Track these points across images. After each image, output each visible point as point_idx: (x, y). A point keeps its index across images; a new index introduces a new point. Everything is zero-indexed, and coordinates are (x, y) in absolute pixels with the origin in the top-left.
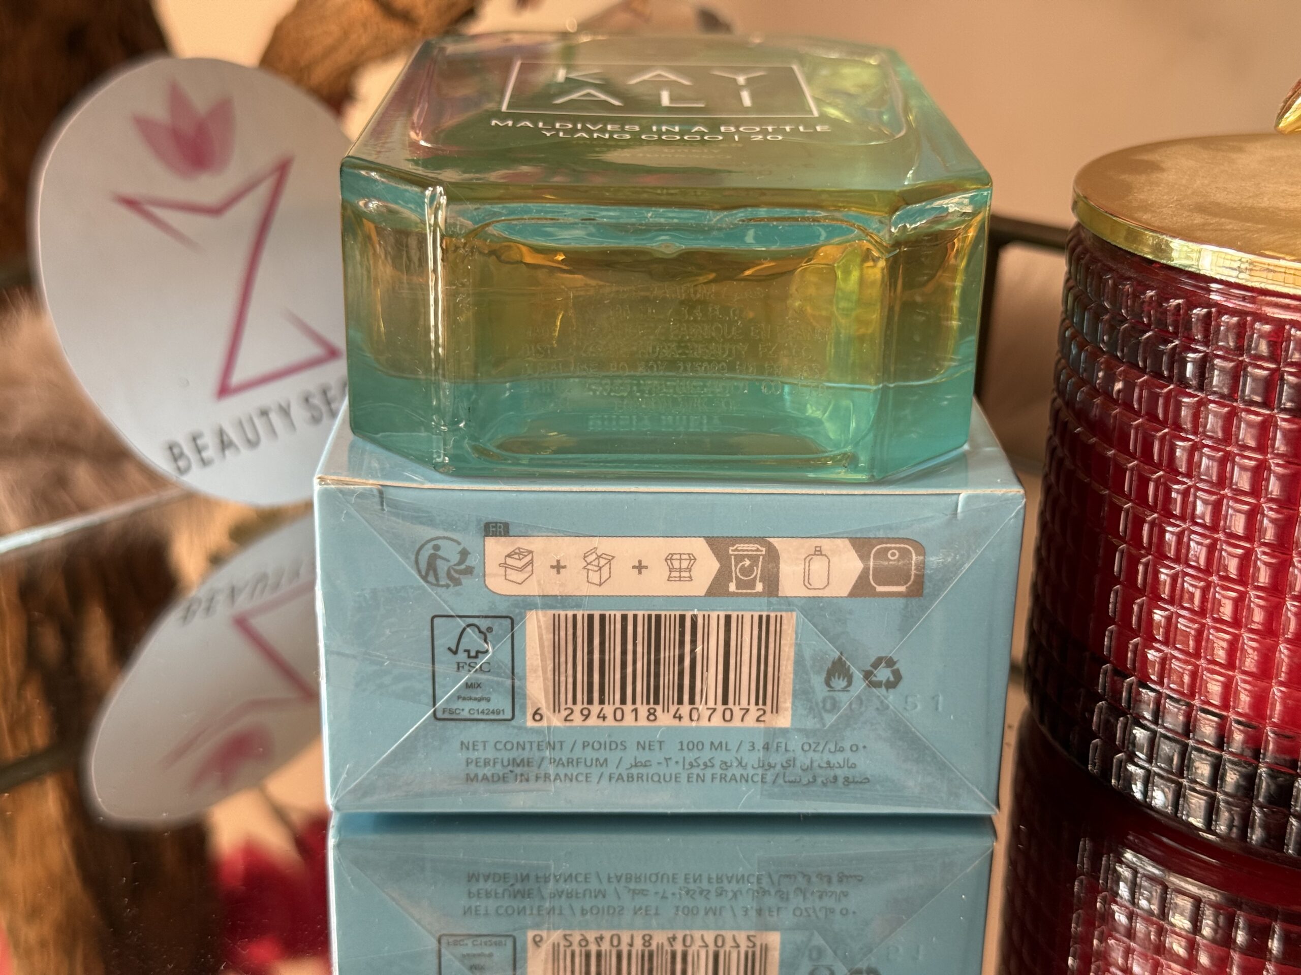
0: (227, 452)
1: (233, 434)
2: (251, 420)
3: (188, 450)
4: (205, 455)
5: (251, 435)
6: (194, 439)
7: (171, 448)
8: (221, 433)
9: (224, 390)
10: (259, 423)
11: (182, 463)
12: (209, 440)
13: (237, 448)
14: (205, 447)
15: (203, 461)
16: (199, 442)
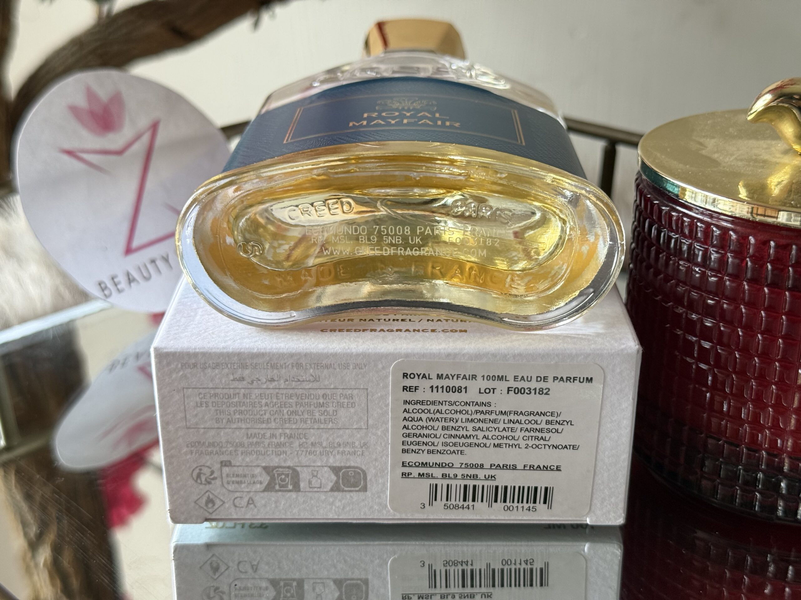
0: (132, 284)
1: (135, 274)
2: (145, 266)
3: (110, 285)
4: (119, 287)
6: (113, 279)
7: (100, 284)
8: (128, 274)
9: (129, 251)
10: (150, 267)
11: (107, 292)
12: (122, 279)
13: (138, 282)
15: (118, 290)
16: (116, 280)
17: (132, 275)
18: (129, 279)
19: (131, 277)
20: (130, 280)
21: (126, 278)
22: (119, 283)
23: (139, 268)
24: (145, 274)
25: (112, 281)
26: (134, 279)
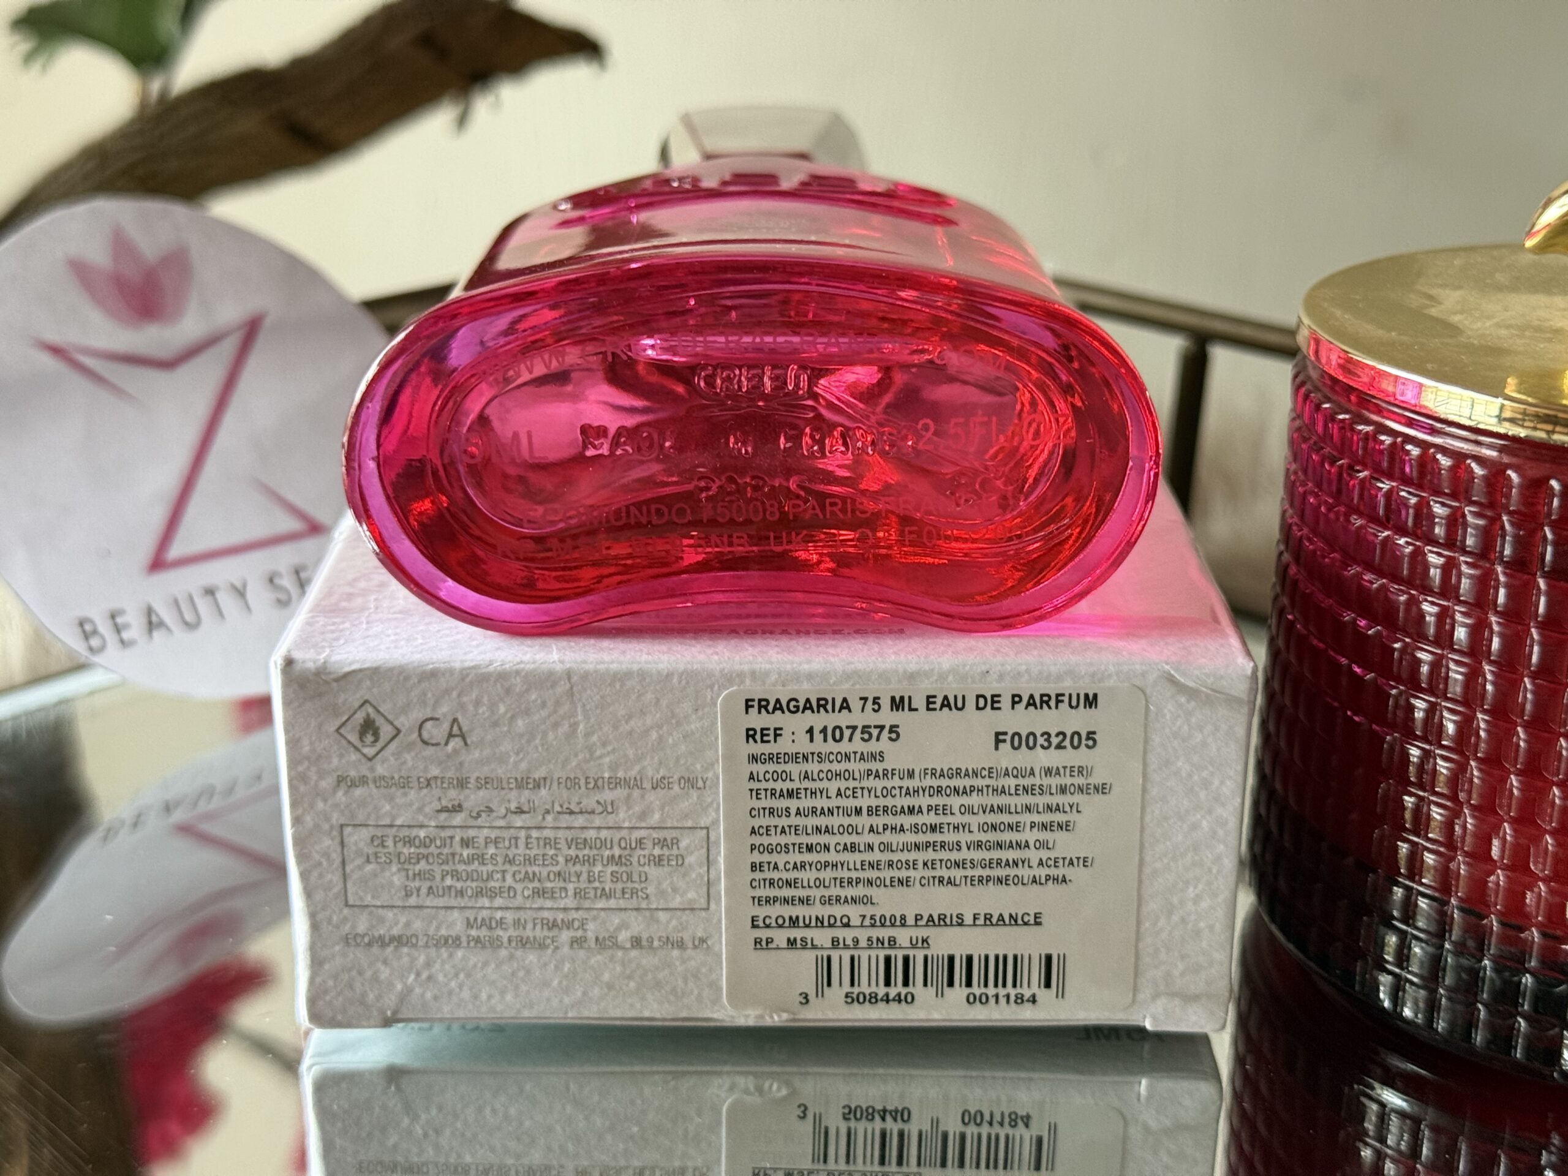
0: (156, 634)
1: (165, 613)
2: (190, 598)
3: (104, 628)
4: (126, 635)
6: (113, 617)
7: (81, 624)
8: (150, 611)
9: (158, 564)
10: (201, 602)
11: (95, 642)
12: (133, 619)
13: (169, 629)
15: (122, 642)
16: (119, 620)
17: (157, 615)
18: (150, 623)
19: (154, 619)
20: (153, 624)
21: (144, 621)
22: (127, 626)
23: (176, 602)
24: (189, 617)
25: (109, 621)
26: (161, 624)
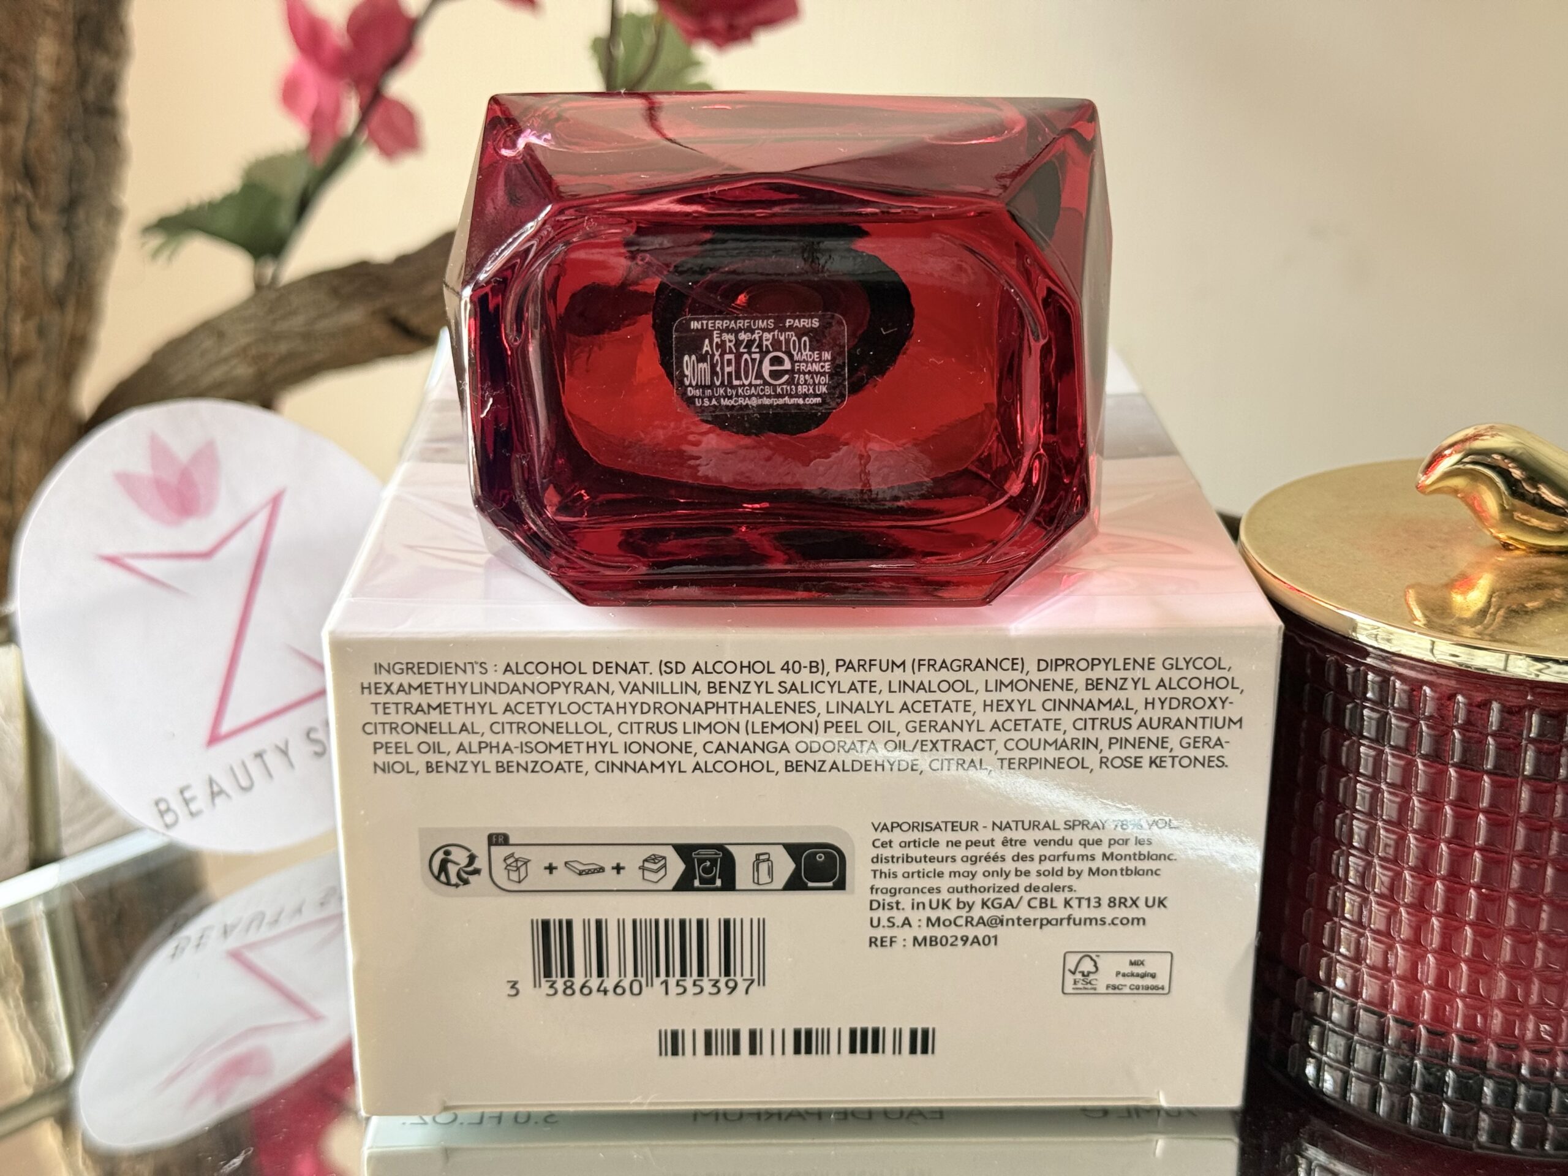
0: (218, 800)
1: (226, 783)
2: (244, 764)
3: (176, 804)
4: (194, 807)
5: (244, 783)
6: (182, 792)
7: (157, 804)
8: (211, 782)
9: (214, 738)
10: (254, 767)
11: (169, 818)
12: (199, 793)
13: (228, 796)
14: (193, 799)
15: (192, 814)
16: (188, 795)
17: (217, 784)
18: (212, 792)
19: (216, 789)
20: (215, 793)
21: (208, 791)
23: (232, 771)
25: (180, 798)
26: (221, 792)
